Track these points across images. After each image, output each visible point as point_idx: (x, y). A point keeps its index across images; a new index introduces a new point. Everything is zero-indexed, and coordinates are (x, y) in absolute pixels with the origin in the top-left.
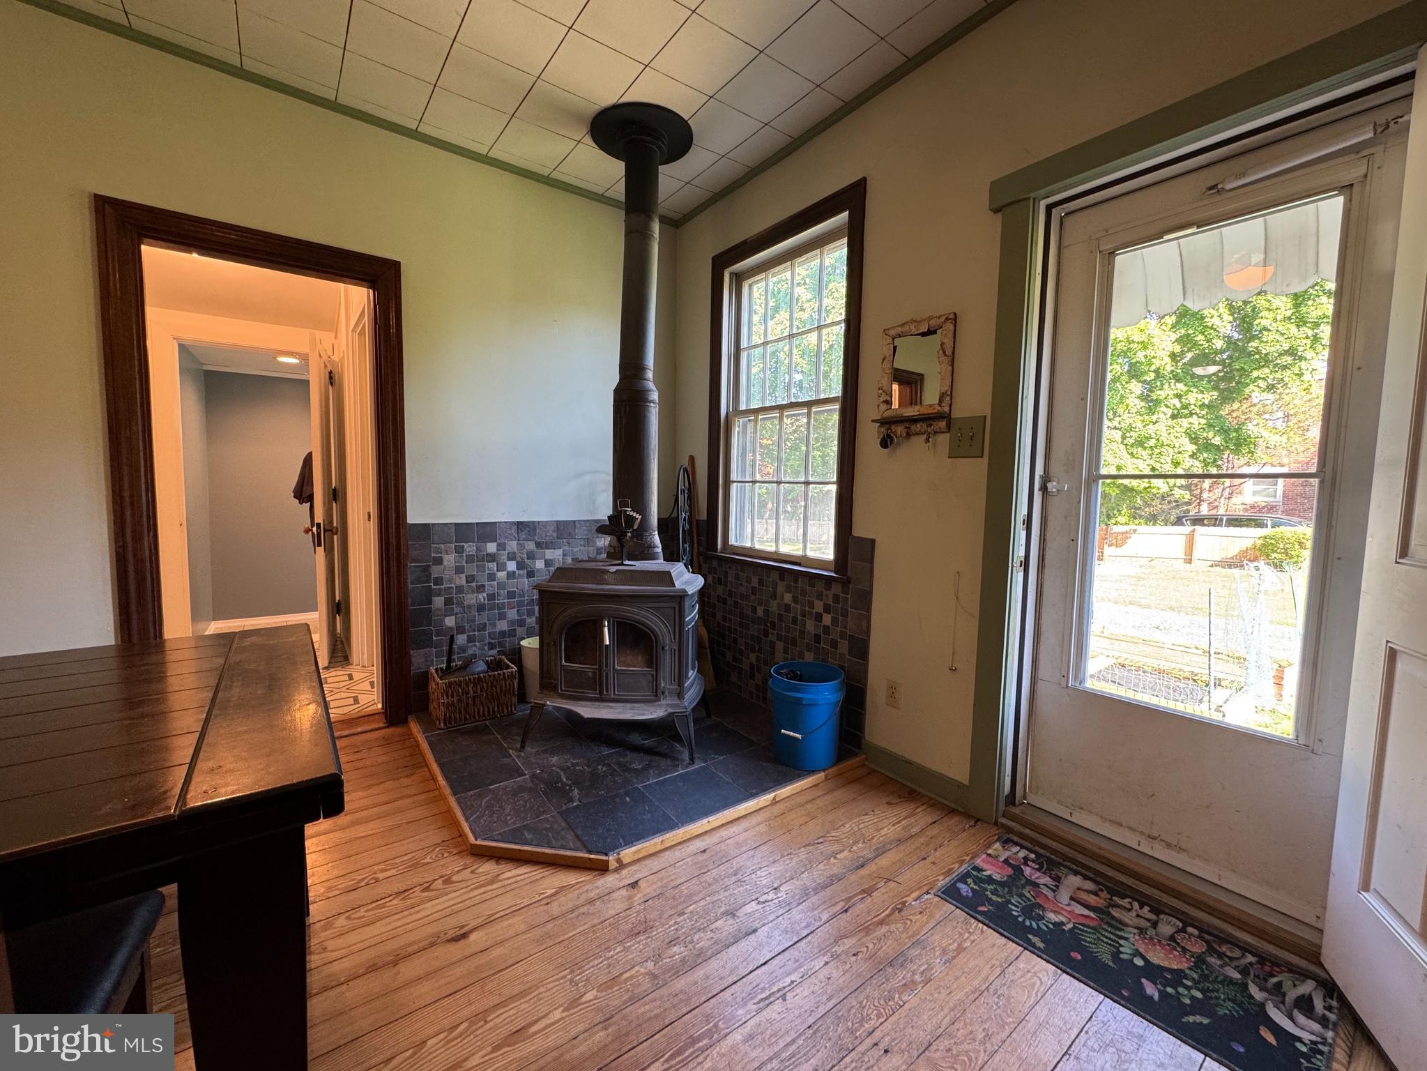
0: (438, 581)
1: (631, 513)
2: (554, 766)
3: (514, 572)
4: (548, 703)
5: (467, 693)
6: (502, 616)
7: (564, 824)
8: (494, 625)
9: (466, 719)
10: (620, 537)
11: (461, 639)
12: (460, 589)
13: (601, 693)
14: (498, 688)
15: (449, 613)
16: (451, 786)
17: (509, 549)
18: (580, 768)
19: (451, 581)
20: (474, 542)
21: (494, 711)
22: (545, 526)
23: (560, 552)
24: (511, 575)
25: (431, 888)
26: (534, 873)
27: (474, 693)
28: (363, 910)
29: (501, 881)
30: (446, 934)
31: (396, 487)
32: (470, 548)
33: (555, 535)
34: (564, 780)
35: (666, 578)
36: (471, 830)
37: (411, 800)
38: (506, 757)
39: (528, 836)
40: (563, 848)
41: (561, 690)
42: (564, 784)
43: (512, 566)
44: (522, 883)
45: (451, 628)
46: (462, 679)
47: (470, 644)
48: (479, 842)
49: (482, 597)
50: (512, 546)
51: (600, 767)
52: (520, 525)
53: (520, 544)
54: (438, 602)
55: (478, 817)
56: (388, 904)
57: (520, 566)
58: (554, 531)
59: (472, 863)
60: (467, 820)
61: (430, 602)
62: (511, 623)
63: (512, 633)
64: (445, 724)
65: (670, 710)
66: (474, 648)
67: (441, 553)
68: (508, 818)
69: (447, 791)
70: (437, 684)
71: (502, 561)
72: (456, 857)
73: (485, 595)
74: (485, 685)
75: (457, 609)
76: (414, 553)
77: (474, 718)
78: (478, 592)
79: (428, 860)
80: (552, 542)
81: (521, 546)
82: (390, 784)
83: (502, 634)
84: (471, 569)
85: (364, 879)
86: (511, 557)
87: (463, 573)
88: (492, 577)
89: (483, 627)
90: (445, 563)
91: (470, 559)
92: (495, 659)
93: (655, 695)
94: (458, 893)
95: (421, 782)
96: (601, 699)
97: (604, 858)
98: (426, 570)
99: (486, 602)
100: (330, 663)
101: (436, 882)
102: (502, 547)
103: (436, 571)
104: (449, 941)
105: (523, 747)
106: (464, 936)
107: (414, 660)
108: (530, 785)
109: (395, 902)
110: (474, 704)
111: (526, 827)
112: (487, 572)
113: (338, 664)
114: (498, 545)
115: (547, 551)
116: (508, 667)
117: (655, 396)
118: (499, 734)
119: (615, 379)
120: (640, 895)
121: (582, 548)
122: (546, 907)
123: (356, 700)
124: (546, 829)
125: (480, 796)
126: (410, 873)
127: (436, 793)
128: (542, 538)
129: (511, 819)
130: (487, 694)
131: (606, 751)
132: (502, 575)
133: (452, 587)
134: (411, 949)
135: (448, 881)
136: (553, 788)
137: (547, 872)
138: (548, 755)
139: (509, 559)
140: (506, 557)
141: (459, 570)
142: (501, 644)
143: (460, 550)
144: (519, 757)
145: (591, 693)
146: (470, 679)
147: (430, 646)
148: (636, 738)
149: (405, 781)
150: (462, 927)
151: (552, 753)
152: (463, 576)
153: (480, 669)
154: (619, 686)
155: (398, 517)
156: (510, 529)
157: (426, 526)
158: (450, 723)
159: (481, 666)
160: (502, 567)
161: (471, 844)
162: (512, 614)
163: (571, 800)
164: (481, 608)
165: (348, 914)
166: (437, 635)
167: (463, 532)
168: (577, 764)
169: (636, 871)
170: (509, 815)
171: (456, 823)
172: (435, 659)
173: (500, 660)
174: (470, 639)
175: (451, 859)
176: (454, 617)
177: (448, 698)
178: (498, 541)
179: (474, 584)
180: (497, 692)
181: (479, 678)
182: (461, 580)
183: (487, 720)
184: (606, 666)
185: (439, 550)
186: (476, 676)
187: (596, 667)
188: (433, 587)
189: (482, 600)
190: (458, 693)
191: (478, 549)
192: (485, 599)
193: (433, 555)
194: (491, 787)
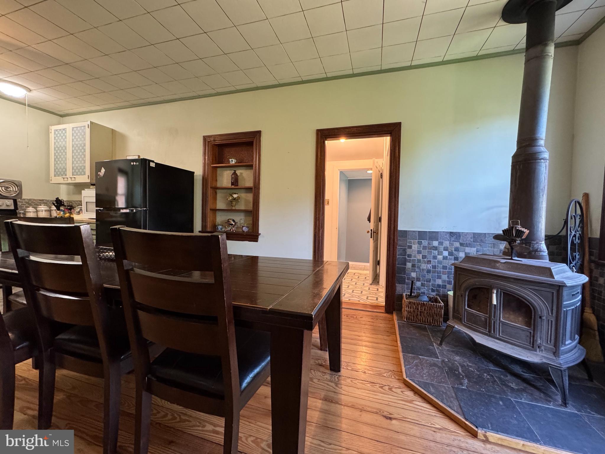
0: (410, 256)
1: (520, 229)
2: (456, 361)
3: (447, 257)
4: (456, 326)
5: (418, 309)
6: (439, 277)
7: (454, 395)
8: (435, 281)
9: (416, 321)
10: (511, 242)
11: (418, 284)
12: (419, 261)
13: (490, 331)
14: (433, 311)
15: (413, 271)
16: (402, 348)
17: (444, 245)
18: (472, 369)
19: (415, 256)
20: (427, 240)
21: (430, 321)
22: (466, 235)
23: (475, 249)
24: (445, 258)
25: (383, 388)
26: (431, 411)
27: (421, 310)
28: (358, 381)
29: (414, 404)
30: (383, 412)
31: (395, 214)
32: (425, 243)
33: (472, 240)
34: (460, 371)
35: (548, 272)
36: (405, 372)
37: (385, 346)
38: (432, 346)
39: (432, 390)
40: (450, 407)
41: (464, 322)
42: (460, 374)
43: (446, 253)
44: (423, 412)
45: (414, 278)
46: (415, 301)
47: (422, 287)
48: (407, 379)
49: (429, 266)
50: (447, 243)
51: (485, 374)
52: (451, 234)
53: (451, 243)
54: (409, 265)
55: (410, 367)
56: (366, 384)
57: (451, 254)
58: (471, 238)
59: (403, 387)
60: (405, 367)
61: (406, 265)
62: (444, 281)
63: (444, 287)
64: (407, 320)
65: (545, 361)
66: (424, 289)
67: (411, 244)
68: (424, 375)
69: (400, 349)
70: (405, 301)
71: (440, 250)
72: (396, 380)
73: (431, 265)
74: (426, 308)
75: (417, 270)
76: (400, 243)
77: (420, 322)
78: (428, 264)
79: (385, 375)
80: (470, 244)
81: (452, 245)
82: (380, 336)
83: (439, 286)
84: (425, 252)
85: (361, 369)
86: (446, 249)
87: (421, 253)
88: (435, 257)
89: (429, 281)
90: (413, 248)
91: (425, 248)
92: (434, 297)
93: (533, 346)
94: (393, 397)
95: (392, 341)
96: (489, 334)
97: (475, 428)
98: (405, 250)
100: (372, 283)
101: (386, 387)
102: (441, 243)
103: (409, 251)
104: (384, 416)
105: (441, 344)
106: (391, 419)
107: (397, 288)
108: (440, 365)
109: (369, 385)
110: (421, 315)
111: (433, 385)
112: (432, 255)
113: (375, 284)
114: (439, 243)
115: (466, 248)
116: (440, 303)
117: (546, 155)
118: (431, 333)
121: (490, 248)
122: (433, 433)
123: (377, 299)
124: (443, 392)
125: (414, 358)
126: (377, 376)
127: (396, 348)
128: (463, 241)
129: (426, 377)
130: (427, 312)
131: (492, 367)
132: (440, 257)
133: (415, 260)
134: (368, 409)
135: (390, 389)
137: (439, 415)
138: (453, 354)
139: (444, 250)
140: (443, 249)
141: (419, 252)
142: (438, 291)
143: (420, 243)
144: (438, 348)
145: (483, 330)
146: (419, 303)
147: (404, 284)
148: (518, 369)
149: (386, 338)
150: (390, 414)
151: (457, 354)
152: (421, 255)
153: (425, 299)
154: (502, 332)
155: (394, 227)
156: (446, 235)
157: (405, 232)
158: (409, 320)
159: (425, 298)
160: (440, 253)
161: (404, 378)
162: (445, 277)
163: (462, 384)
164: (429, 271)
165: (352, 379)
166: (408, 280)
167: (422, 235)
168: (471, 367)
170: (425, 374)
171: (400, 365)
172: (406, 290)
173: (437, 298)
174: (423, 285)
175: (395, 380)
176: (415, 273)
177: (409, 308)
178: (439, 240)
179: (426, 260)
180: (432, 313)
181: (424, 303)
182: (420, 257)
183: (427, 325)
184: (494, 317)
185: (410, 243)
186: (423, 302)
187: (488, 316)
188: (407, 258)
189: (430, 268)
190: (413, 307)
191: (429, 244)
192: (430, 267)
193: (408, 244)
194: (420, 357)
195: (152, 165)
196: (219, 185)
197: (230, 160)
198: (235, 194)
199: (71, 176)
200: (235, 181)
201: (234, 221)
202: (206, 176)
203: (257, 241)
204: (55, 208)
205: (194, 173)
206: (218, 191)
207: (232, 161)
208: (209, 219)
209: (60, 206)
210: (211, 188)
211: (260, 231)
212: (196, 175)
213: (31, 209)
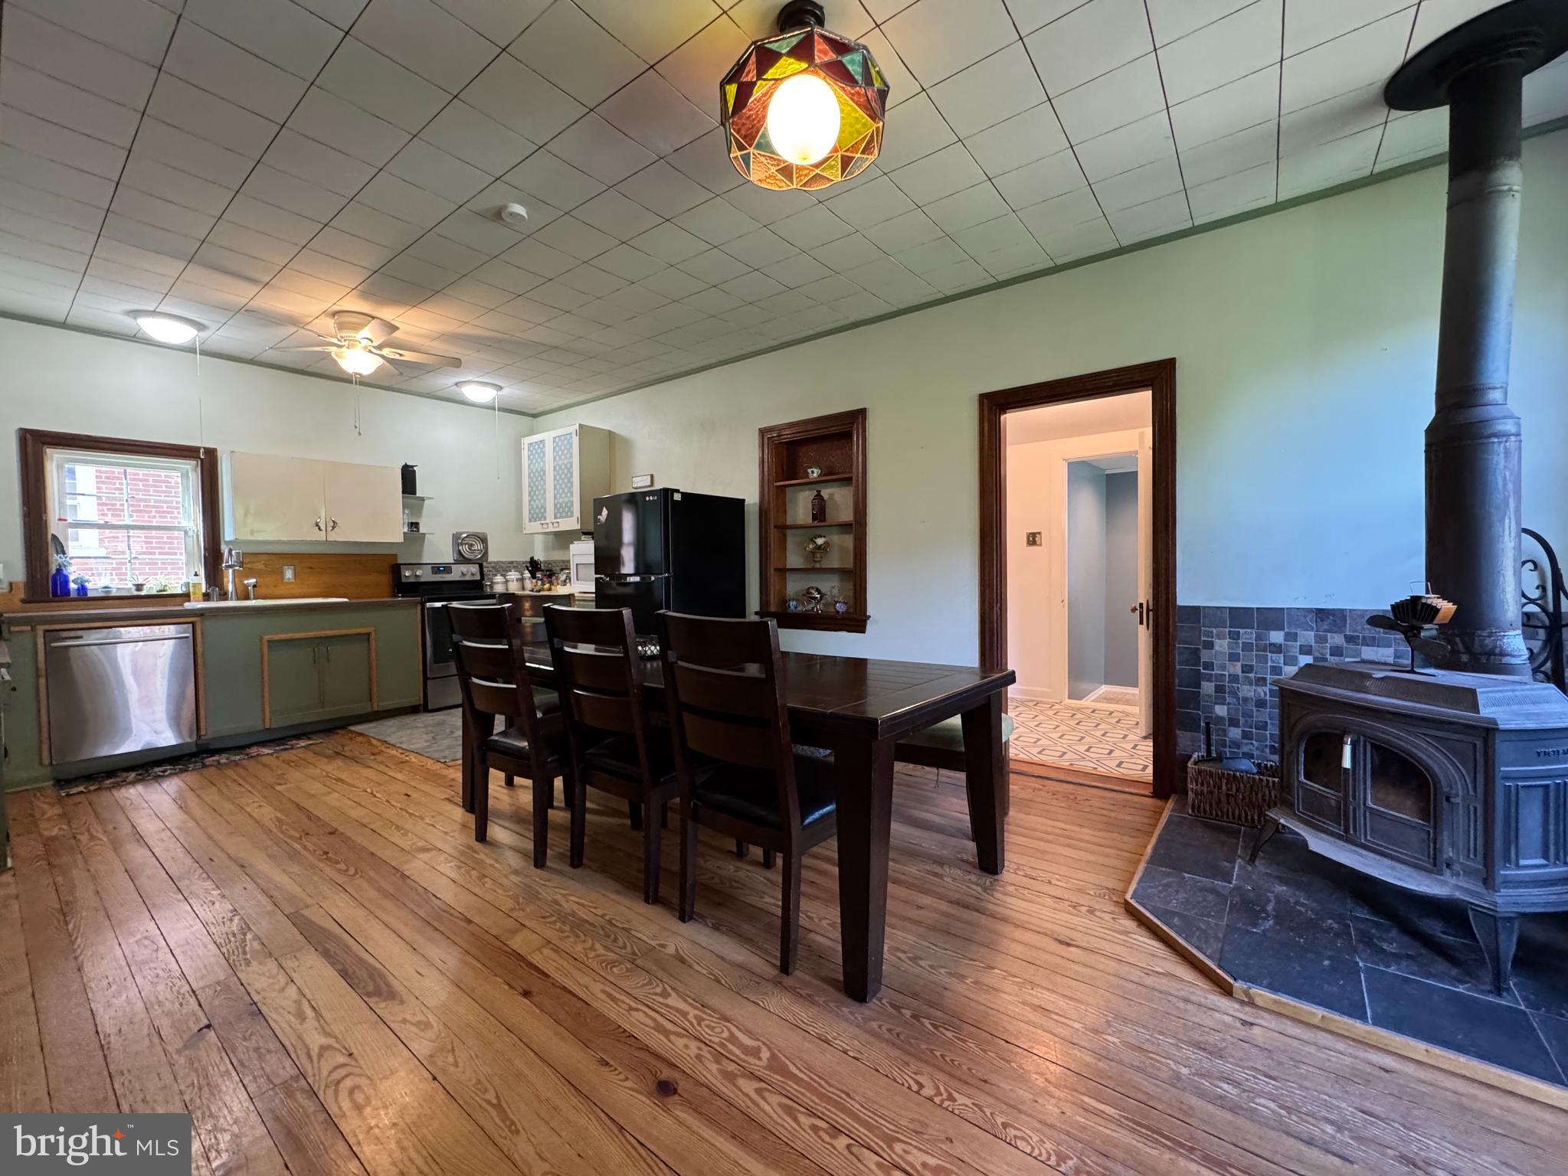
0: (1209, 666)
2: (1272, 892)
4: (1282, 821)
5: (1220, 788)
7: (1221, 935)
9: (1217, 815)
10: (1410, 632)
11: (1234, 733)
12: (1234, 678)
13: (1346, 830)
14: (1260, 796)
15: (1220, 702)
16: (1152, 857)
17: (1302, 641)
18: (1303, 909)
19: (1223, 667)
20: (1253, 628)
21: (1253, 819)
22: (1361, 617)
23: (1391, 651)
25: (1077, 908)
27: (1228, 790)
28: (1027, 891)
29: (1127, 936)
30: (1059, 935)
31: (1167, 569)
32: (1248, 635)
34: (1269, 908)
36: (1134, 890)
37: (1117, 852)
38: (1229, 861)
39: (1177, 921)
40: (1198, 948)
41: (1298, 809)
42: (1264, 910)
43: (1307, 661)
44: (1142, 949)
45: (1222, 718)
46: (1213, 770)
47: (1245, 741)
48: (1133, 902)
49: (1262, 691)
50: (1308, 637)
51: (1329, 921)
52: (1321, 614)
53: (1320, 636)
54: (1208, 688)
55: (1148, 885)
56: (1044, 898)
59: (1119, 913)
60: (1138, 883)
61: (1199, 686)
64: (1193, 811)
65: (1458, 895)
66: (1251, 747)
67: (1212, 637)
69: (1145, 858)
70: (1192, 768)
71: (1291, 654)
72: (1110, 902)
73: (1266, 689)
74: (1242, 786)
75: (1228, 700)
76: (1181, 635)
77: (1228, 817)
78: (1257, 685)
79: (1092, 893)
80: (1374, 638)
81: (1321, 640)
84: (1250, 658)
86: (1305, 650)
87: (1239, 661)
88: (1276, 670)
89: (1265, 727)
90: (1217, 648)
91: (1247, 647)
93: (1434, 863)
94: (1089, 921)
95: (1135, 845)
96: (1347, 837)
97: (1231, 981)
98: (1195, 652)
99: (1268, 698)
101: (1084, 907)
102: (1291, 637)
103: (1205, 656)
104: (1056, 940)
105: (1252, 860)
106: (1069, 945)
107: (1179, 740)
108: (1225, 892)
109: (1050, 900)
110: (1228, 803)
111: (1183, 915)
112: (1270, 664)
114: (1287, 634)
115: (1364, 648)
118: (1244, 841)
119: (1428, 412)
120: (1244, 1033)
122: (1143, 975)
123: (1144, 769)
124: (1199, 928)
125: (1169, 875)
126: (1073, 892)
127: (1137, 857)
128: (1356, 631)
129: (1176, 902)
130: (1244, 797)
132: (1291, 670)
133: (1225, 675)
134: (1031, 927)
135: (1091, 911)
136: (1249, 907)
138: (1274, 881)
139: (1302, 652)
140: (1297, 650)
141: (1234, 657)
143: (1234, 636)
144: (1242, 868)
145: (1334, 827)
147: (1198, 731)
149: (1127, 839)
150: (1072, 939)
152: (1239, 665)
153: (1244, 768)
154: (1372, 829)
155: (1167, 600)
156: (1305, 617)
157: (1195, 609)
158: (1199, 811)
159: (1248, 766)
160: (1291, 661)
161: (1126, 900)
163: (1255, 925)
164: (1262, 704)
166: (1206, 722)
167: (1239, 617)
169: (1262, 1018)
170: (1177, 899)
171: (1130, 881)
172: (1203, 746)
174: (1246, 735)
175: (1107, 902)
176: (1226, 707)
177: (1197, 785)
178: (1286, 630)
179: (1252, 675)
180: (1257, 799)
181: (1235, 775)
182: (1237, 668)
183: (1244, 825)
184: (1354, 798)
185: (1210, 634)
186: (1232, 773)
187: (1341, 795)
188: (1202, 671)
189: (1262, 695)
190: (1208, 784)
191: (1259, 638)
192: (1265, 694)
193: (1203, 638)
194: (1186, 875)
195: (677, 497)
196: (789, 522)
197: (810, 471)
198: (820, 536)
199: (554, 521)
200: (820, 511)
201: (818, 591)
202: (766, 506)
203: (864, 632)
204: (529, 575)
205: (744, 500)
206: (789, 532)
207: (813, 472)
208: (772, 589)
209: (537, 571)
210: (775, 527)
211: (871, 610)
212: (748, 505)
213: (499, 579)
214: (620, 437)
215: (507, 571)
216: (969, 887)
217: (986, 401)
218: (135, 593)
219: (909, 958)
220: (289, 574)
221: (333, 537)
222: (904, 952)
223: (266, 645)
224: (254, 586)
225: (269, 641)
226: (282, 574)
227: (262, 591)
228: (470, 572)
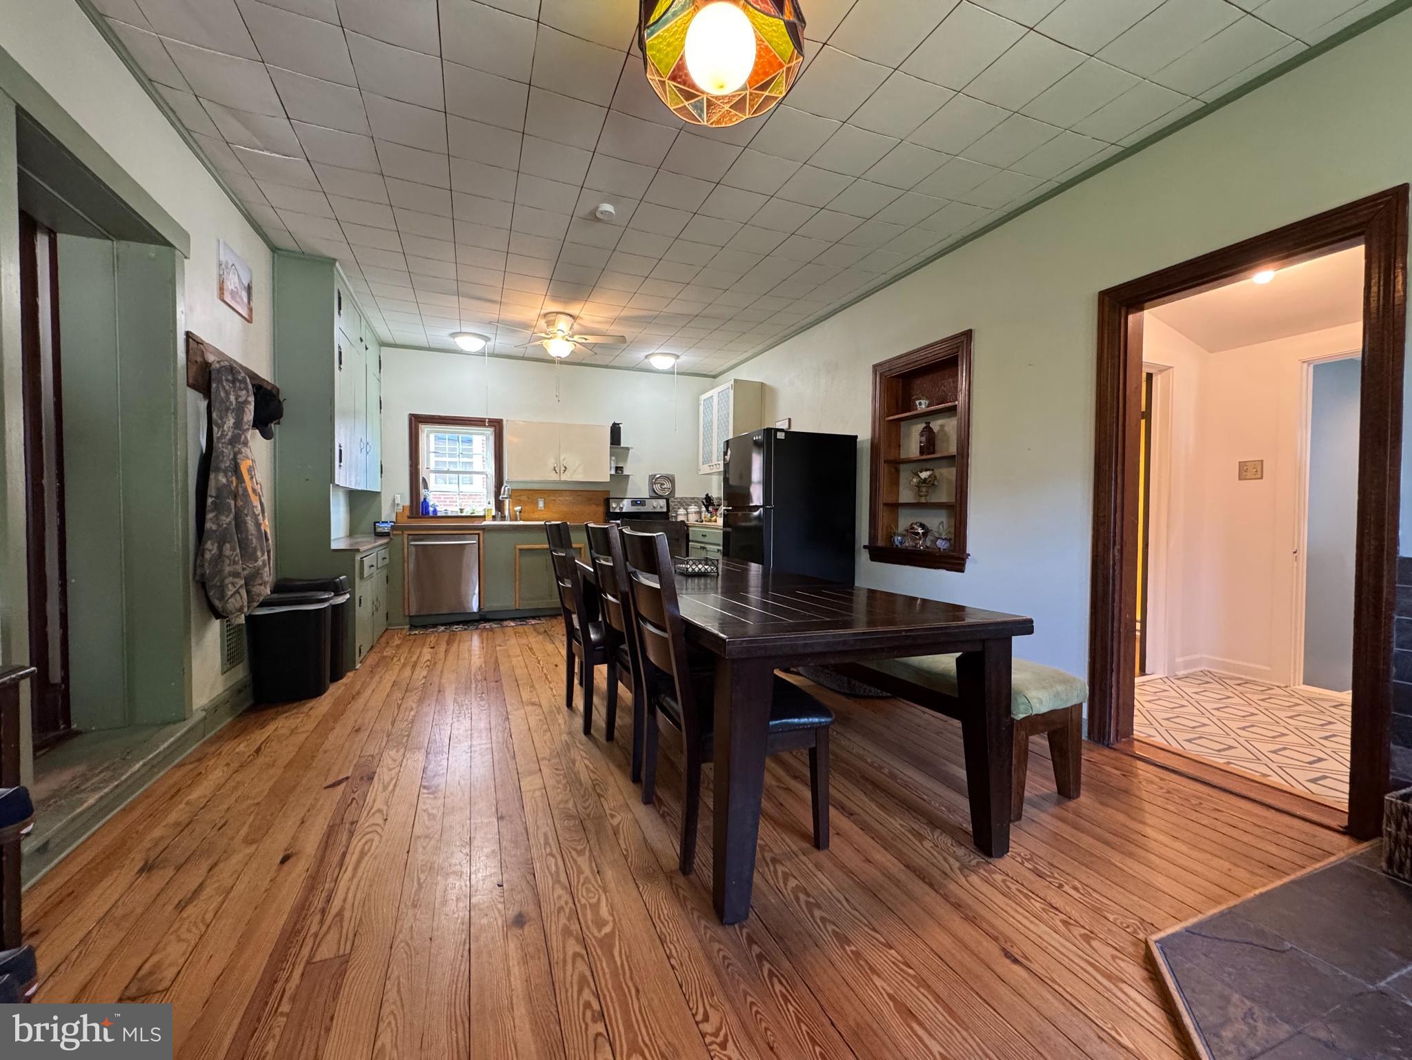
25: (1070, 927)
26: (1151, 1020)
28: (1020, 887)
29: (1116, 986)
30: (1012, 946)
36: (1170, 934)
48: (1155, 947)
59: (1131, 954)
64: (1390, 867)
76: (1405, 602)
85: (1058, 881)
101: (1081, 928)
104: (1004, 950)
106: (1016, 961)
107: (1395, 759)
109: (1038, 905)
122: (1094, 1037)
127: (1225, 895)
134: (984, 925)
135: (1087, 937)
150: (1027, 958)
158: (1400, 870)
161: (1146, 940)
165: (1006, 878)
175: (1124, 935)
177: (1399, 829)
195: (781, 436)
196: (903, 456)
197: (917, 402)
198: (926, 470)
199: (717, 463)
200: (930, 442)
201: (922, 526)
202: (876, 441)
203: (962, 571)
204: (705, 509)
205: (856, 437)
206: (902, 467)
207: (920, 404)
208: (880, 523)
209: (709, 505)
210: (885, 462)
211: (969, 550)
212: (860, 441)
213: (681, 511)
214: (768, 386)
215: (689, 505)
216: (945, 859)
217: (1107, 299)
218: (460, 514)
219: (807, 903)
220: (541, 504)
221: (564, 478)
222: (808, 895)
223: (518, 551)
224: (520, 512)
225: (520, 550)
226: (537, 503)
227: (525, 515)
228: (660, 505)
